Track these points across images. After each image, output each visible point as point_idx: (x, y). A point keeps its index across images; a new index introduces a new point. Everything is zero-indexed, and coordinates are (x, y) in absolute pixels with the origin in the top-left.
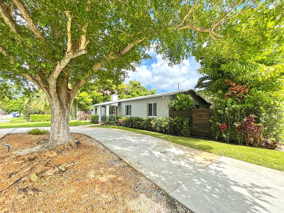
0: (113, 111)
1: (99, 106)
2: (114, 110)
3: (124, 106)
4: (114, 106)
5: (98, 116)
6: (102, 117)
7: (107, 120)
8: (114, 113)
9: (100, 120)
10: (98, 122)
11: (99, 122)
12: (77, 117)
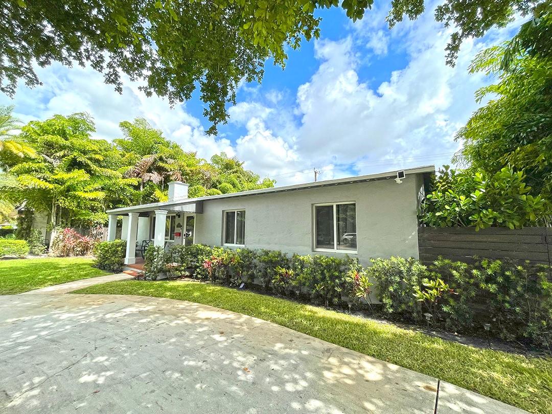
0: (177, 230)
1: (130, 214)
2: (180, 226)
3: (216, 214)
4: (179, 214)
5: (124, 245)
6: (136, 246)
7: (158, 262)
8: (179, 234)
9: (129, 259)
10: (122, 264)
11: (128, 266)
12: (51, 244)
